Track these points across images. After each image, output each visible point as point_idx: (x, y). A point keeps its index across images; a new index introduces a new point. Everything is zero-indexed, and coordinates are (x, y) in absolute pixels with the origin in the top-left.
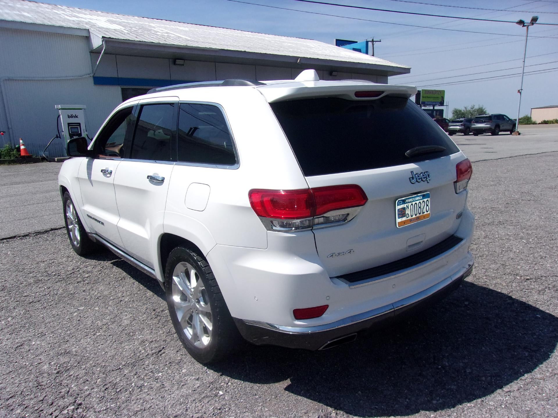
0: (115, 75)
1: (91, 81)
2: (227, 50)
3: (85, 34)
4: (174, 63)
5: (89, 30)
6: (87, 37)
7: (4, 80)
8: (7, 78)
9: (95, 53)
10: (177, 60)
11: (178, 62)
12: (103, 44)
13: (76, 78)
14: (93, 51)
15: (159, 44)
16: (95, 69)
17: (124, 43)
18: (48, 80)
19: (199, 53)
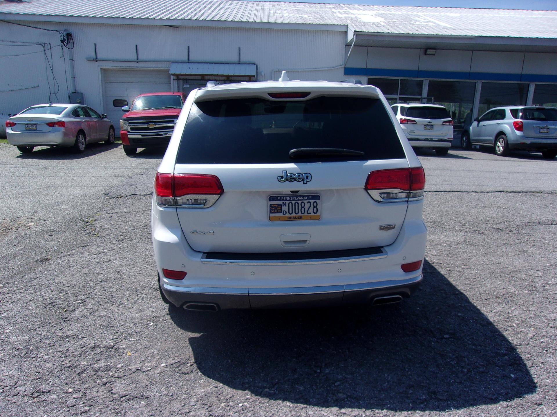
0: (364, 66)
1: (342, 71)
2: (486, 37)
3: (344, 29)
4: (425, 53)
5: (347, 25)
6: (345, 32)
7: (275, 72)
8: (277, 70)
9: (348, 45)
10: (428, 50)
11: (429, 52)
12: (353, 38)
13: (330, 68)
14: (348, 44)
15: (408, 35)
16: (346, 60)
17: (373, 35)
18: (305, 71)
19: (452, 41)
